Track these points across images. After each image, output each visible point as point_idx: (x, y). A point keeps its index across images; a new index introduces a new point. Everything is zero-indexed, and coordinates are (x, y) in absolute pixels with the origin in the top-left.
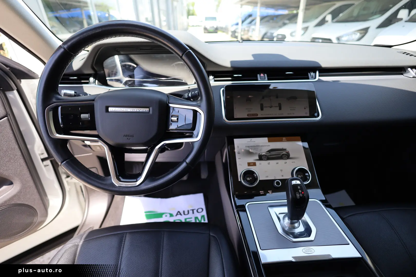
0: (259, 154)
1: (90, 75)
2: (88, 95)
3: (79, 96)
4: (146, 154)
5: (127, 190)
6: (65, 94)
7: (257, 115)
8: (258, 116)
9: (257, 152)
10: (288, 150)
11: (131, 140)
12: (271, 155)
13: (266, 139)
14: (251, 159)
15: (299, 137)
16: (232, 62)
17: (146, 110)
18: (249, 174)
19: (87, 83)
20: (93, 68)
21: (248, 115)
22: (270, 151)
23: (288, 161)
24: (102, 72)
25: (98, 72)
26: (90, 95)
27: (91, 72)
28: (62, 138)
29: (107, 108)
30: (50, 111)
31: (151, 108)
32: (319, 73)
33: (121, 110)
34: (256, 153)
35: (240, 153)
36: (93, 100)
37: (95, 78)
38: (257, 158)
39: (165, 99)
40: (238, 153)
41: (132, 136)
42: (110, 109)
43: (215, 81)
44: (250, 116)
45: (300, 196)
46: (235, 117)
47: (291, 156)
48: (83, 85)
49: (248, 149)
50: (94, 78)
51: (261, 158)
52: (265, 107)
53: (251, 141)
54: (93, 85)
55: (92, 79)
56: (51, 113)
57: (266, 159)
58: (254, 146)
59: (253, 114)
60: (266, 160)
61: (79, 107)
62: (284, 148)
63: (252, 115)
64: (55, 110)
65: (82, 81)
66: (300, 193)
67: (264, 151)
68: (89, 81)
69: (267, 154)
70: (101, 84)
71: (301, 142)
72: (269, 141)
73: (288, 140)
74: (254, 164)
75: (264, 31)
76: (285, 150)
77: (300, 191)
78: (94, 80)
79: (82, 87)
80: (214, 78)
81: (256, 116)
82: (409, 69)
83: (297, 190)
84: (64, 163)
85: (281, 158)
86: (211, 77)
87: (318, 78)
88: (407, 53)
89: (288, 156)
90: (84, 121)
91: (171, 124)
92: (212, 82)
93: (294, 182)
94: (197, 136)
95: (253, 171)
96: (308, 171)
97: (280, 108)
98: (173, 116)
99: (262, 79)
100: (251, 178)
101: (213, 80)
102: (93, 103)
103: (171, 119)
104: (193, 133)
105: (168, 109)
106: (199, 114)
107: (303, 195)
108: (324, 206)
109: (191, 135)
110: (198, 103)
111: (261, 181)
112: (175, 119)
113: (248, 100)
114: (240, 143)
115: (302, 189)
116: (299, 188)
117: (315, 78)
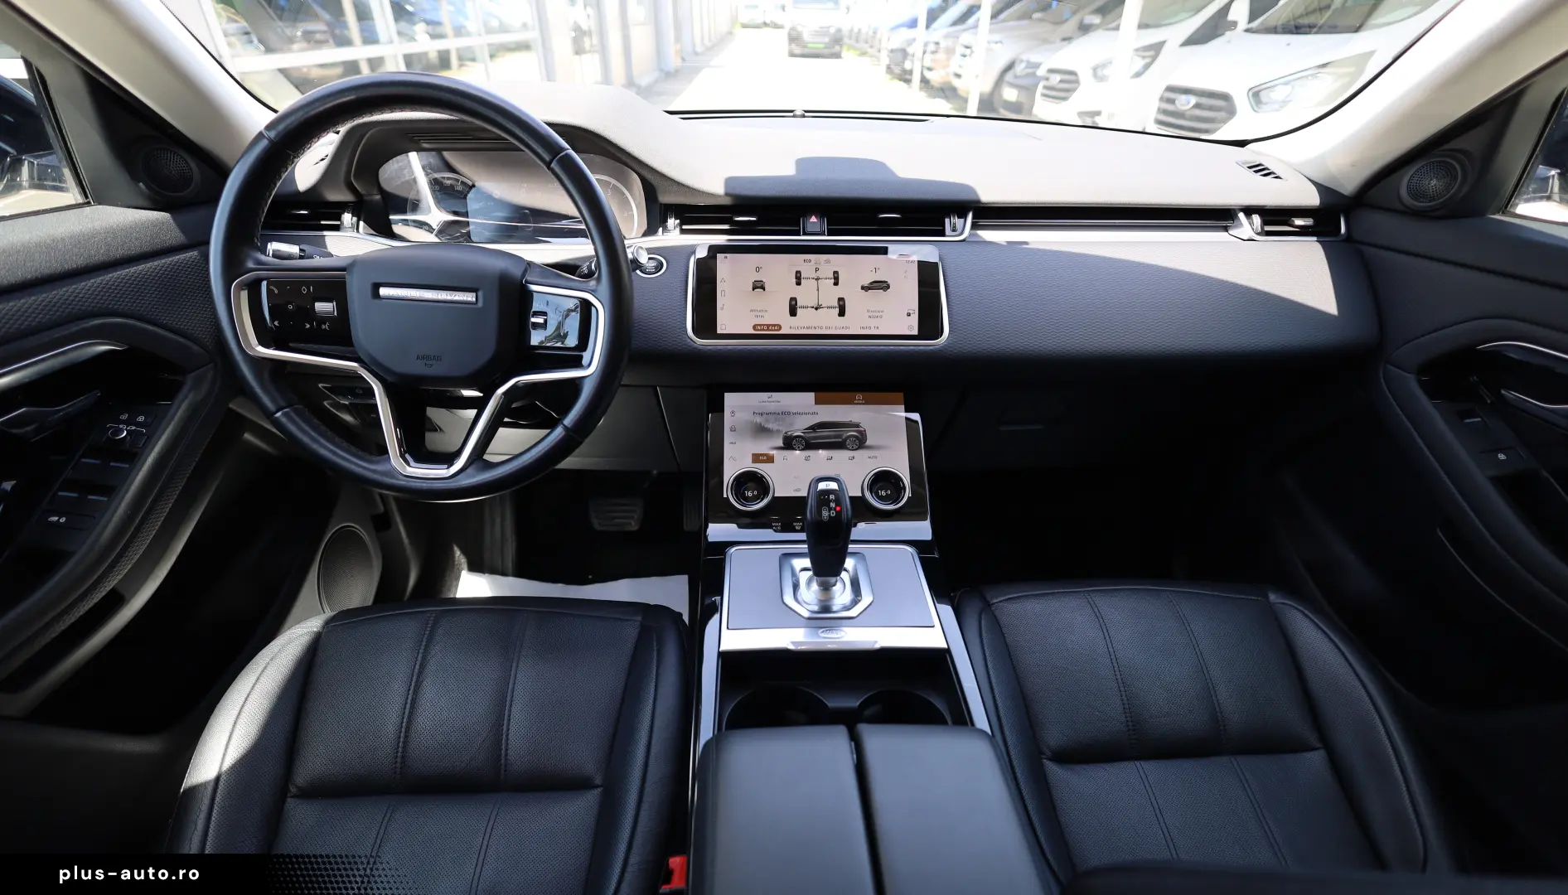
0: (786, 433)
1: (342, 207)
2: (334, 257)
3: (310, 257)
4: (475, 410)
5: (425, 485)
6: (277, 253)
7: (780, 328)
8: (781, 332)
9: (780, 428)
10: (864, 425)
11: (437, 369)
13: (810, 397)
14: (764, 446)
15: (901, 395)
16: (729, 181)
17: (469, 297)
18: (751, 482)
19: (337, 228)
20: (352, 189)
21: (754, 328)
22: (813, 428)
23: (858, 454)
24: (377, 195)
25: (366, 199)
26: (339, 256)
27: (344, 196)
28: (271, 357)
29: (376, 286)
30: (243, 289)
31: (480, 294)
32: (974, 218)
33: (409, 295)
34: (778, 431)
36: (343, 269)
37: (356, 213)
38: (780, 443)
39: (517, 272)
41: (437, 358)
42: (383, 291)
43: (683, 232)
44: (761, 330)
45: (829, 515)
46: (719, 331)
47: (868, 443)
48: (325, 233)
49: (758, 419)
50: (353, 216)
51: (789, 443)
52: (802, 307)
54: (352, 233)
55: (347, 218)
56: (244, 295)
57: (802, 447)
58: (775, 414)
59: (768, 326)
60: (802, 450)
61: (307, 284)
63: (766, 328)
64: (253, 288)
65: (323, 223)
66: (830, 509)
67: (798, 427)
68: (342, 223)
69: (807, 435)
70: (375, 233)
72: (818, 402)
74: (770, 459)
75: (1004, 55)
76: (857, 425)
77: (833, 505)
78: (355, 219)
79: (322, 236)
80: (681, 224)
81: (775, 330)
82: (1241, 215)
83: (827, 503)
84: (279, 414)
85: (840, 446)
86: (672, 222)
87: (970, 235)
88: (1262, 167)
89: (860, 442)
90: (323, 319)
91: (533, 332)
92: (672, 236)
93: (822, 486)
94: (589, 365)
95: (763, 476)
96: (907, 481)
97: (842, 313)
98: (537, 314)
99: (814, 229)
100: (756, 493)
101: (678, 230)
102: (344, 277)
103: (533, 320)
104: (581, 357)
105: (527, 296)
106: (593, 309)
107: (839, 513)
108: (920, 558)
109: (576, 363)
110: (593, 283)
111: (775, 499)
112: (540, 320)
113: (759, 286)
114: (738, 406)
115: (838, 501)
116: (832, 497)
117: (961, 234)
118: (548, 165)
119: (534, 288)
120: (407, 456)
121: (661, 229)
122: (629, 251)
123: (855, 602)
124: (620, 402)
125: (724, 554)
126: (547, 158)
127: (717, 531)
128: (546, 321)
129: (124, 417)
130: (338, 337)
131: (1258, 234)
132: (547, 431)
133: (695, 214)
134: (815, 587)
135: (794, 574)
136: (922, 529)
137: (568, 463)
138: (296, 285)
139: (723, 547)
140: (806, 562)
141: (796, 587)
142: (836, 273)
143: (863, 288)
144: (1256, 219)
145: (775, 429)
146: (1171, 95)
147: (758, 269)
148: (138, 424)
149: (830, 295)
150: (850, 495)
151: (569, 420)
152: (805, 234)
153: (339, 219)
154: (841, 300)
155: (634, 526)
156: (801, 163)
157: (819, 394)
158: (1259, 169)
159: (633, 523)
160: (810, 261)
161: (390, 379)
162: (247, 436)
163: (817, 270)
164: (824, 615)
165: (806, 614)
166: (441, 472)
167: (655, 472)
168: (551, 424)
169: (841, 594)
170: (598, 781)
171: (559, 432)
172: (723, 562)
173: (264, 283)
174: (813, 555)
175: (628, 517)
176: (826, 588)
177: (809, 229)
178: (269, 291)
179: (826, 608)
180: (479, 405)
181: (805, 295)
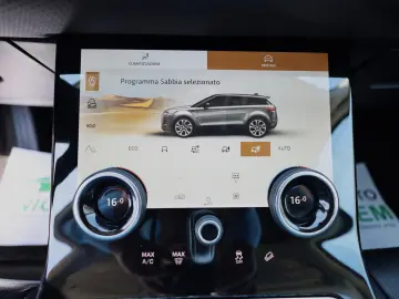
12: (205, 120)
35: (95, 107)
40: (89, 107)
53: (145, 60)
62: (262, 94)
71: (327, 73)
73: (280, 66)
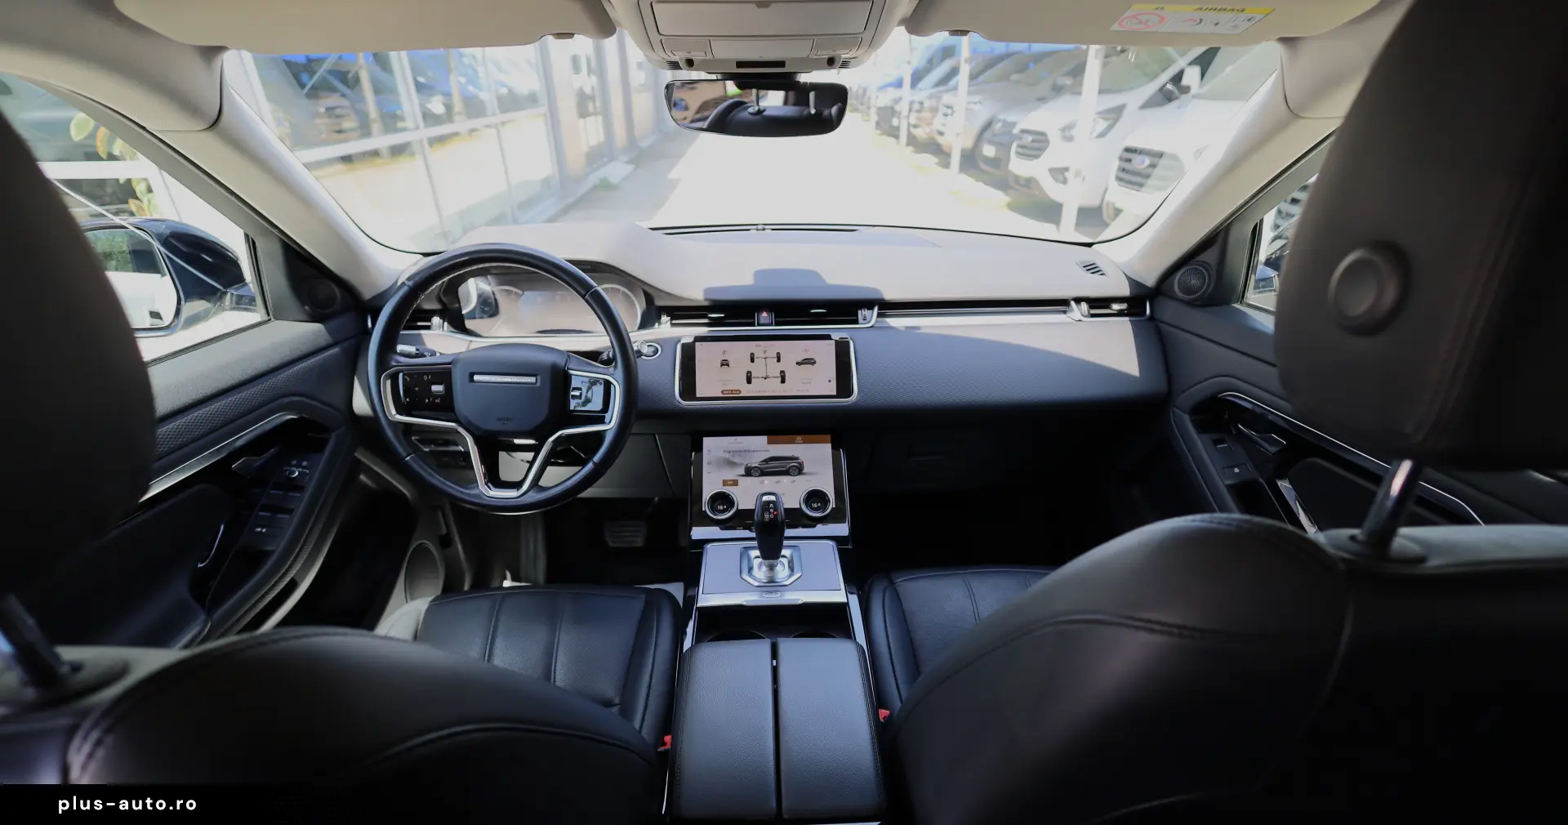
0: (747, 465)
1: (433, 313)
2: (438, 355)
3: (423, 356)
4: (533, 453)
5: (501, 503)
6: (402, 352)
7: (740, 392)
8: (741, 395)
9: (742, 462)
10: (802, 459)
11: (510, 427)
13: (764, 439)
14: (730, 474)
15: (829, 437)
16: (707, 291)
17: (532, 380)
18: (722, 499)
19: (428, 328)
20: (440, 301)
21: (722, 392)
22: (766, 461)
23: (796, 479)
24: (457, 305)
25: (449, 306)
26: (441, 354)
27: (435, 306)
28: (403, 421)
29: (472, 375)
30: (388, 379)
31: (539, 378)
32: (879, 310)
33: (493, 380)
34: (741, 464)
36: (450, 364)
37: (443, 317)
38: (743, 472)
39: (561, 361)
41: (510, 419)
42: (476, 378)
43: (673, 325)
44: (727, 394)
45: (770, 517)
46: (698, 395)
47: (804, 471)
48: (424, 332)
49: (727, 456)
50: (440, 318)
51: (749, 472)
52: (755, 378)
54: (440, 332)
55: (436, 320)
56: (389, 383)
57: (757, 474)
58: (738, 451)
59: (732, 391)
60: (759, 476)
61: (428, 374)
63: (730, 392)
64: (394, 378)
65: (419, 324)
66: (770, 513)
67: (755, 461)
68: (432, 324)
69: (762, 467)
70: (455, 331)
72: (770, 442)
74: (735, 483)
75: (983, 114)
76: (797, 459)
77: (772, 510)
78: (441, 321)
79: (420, 335)
80: (672, 320)
81: (737, 394)
82: (1073, 303)
83: (768, 510)
84: (408, 458)
85: (786, 473)
86: (665, 319)
87: (876, 322)
88: (1094, 266)
89: (799, 470)
90: (436, 395)
91: (571, 400)
92: (665, 329)
93: (765, 498)
94: (610, 422)
95: (729, 495)
96: (831, 496)
97: (783, 381)
98: (574, 389)
99: (765, 323)
100: (725, 507)
101: (669, 323)
102: (450, 369)
103: (573, 393)
104: (604, 417)
105: (567, 378)
106: (612, 386)
107: (776, 516)
108: (838, 549)
109: (601, 421)
110: (611, 369)
111: (738, 510)
112: (577, 393)
113: (725, 363)
114: (713, 446)
115: (776, 509)
116: (771, 505)
117: (869, 322)
118: (583, 297)
119: (572, 372)
120: (489, 484)
121: (657, 324)
122: (634, 345)
123: (790, 576)
124: (631, 446)
125: (702, 548)
126: (583, 292)
127: (698, 533)
128: (581, 394)
129: (294, 462)
130: (445, 407)
131: (1086, 317)
132: (580, 468)
133: (682, 313)
134: (764, 569)
135: (749, 560)
136: (842, 529)
137: (587, 493)
138: (421, 375)
139: (703, 543)
140: (757, 553)
141: (750, 569)
142: (778, 353)
143: (797, 363)
144: (1084, 306)
145: (739, 462)
146: (1129, 155)
147: (724, 352)
148: (304, 467)
149: (775, 369)
150: (786, 506)
151: (596, 458)
152: (759, 325)
153: (430, 321)
154: (782, 372)
155: (639, 542)
156: (759, 274)
157: (772, 437)
158: (1092, 268)
159: (639, 540)
160: (760, 346)
161: (477, 433)
162: (362, 477)
163: (765, 352)
164: (772, 583)
165: (756, 584)
166: (512, 493)
167: (656, 499)
168: (582, 463)
169: (782, 571)
170: (617, 701)
171: (590, 466)
172: (701, 554)
173: (401, 375)
174: (760, 548)
175: (634, 536)
176: (771, 568)
177: (762, 321)
178: (404, 379)
179: (772, 581)
180: (536, 449)
181: (757, 369)
